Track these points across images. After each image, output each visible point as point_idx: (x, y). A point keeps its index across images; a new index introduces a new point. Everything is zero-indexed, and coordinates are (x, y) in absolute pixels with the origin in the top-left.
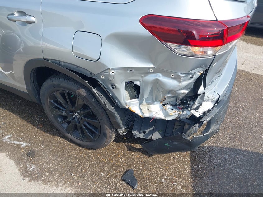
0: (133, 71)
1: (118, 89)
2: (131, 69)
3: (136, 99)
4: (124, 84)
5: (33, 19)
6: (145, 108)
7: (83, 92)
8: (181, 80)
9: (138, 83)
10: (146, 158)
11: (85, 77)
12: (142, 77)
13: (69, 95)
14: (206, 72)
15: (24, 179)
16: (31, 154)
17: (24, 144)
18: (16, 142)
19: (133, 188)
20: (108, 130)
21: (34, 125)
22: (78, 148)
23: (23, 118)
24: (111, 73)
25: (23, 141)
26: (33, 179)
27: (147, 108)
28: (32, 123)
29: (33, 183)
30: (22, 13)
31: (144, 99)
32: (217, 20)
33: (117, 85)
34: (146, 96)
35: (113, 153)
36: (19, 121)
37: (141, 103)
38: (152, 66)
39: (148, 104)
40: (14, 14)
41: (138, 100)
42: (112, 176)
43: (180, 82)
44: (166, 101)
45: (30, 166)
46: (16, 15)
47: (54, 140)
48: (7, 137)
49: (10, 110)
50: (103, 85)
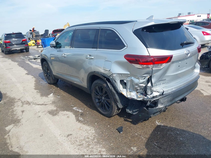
0: (122, 75)
1: (117, 82)
2: (121, 74)
3: (125, 89)
4: (119, 81)
5: (93, 57)
6: (128, 93)
7: (105, 85)
8: (140, 79)
9: (125, 81)
10: (132, 125)
11: (105, 77)
12: (126, 78)
13: (101, 87)
14: (151, 77)
15: (76, 121)
16: (82, 114)
17: (80, 111)
18: (78, 110)
19: (120, 133)
20: (113, 104)
21: (87, 106)
22: (102, 116)
23: (83, 103)
24: (114, 75)
25: (81, 110)
26: (80, 122)
27: (129, 93)
28: (86, 105)
29: (79, 123)
30: (90, 55)
31: (128, 89)
32: (150, 56)
33: (116, 81)
34: (128, 87)
35: (117, 120)
36: (82, 103)
37: (127, 91)
38: (129, 73)
39: (130, 92)
40: (87, 56)
41: (126, 90)
42: (112, 127)
43: (139, 80)
44: (138, 91)
45: (80, 118)
46: (88, 56)
47: (93, 112)
48: (75, 108)
49: (79, 99)
50: (111, 81)
